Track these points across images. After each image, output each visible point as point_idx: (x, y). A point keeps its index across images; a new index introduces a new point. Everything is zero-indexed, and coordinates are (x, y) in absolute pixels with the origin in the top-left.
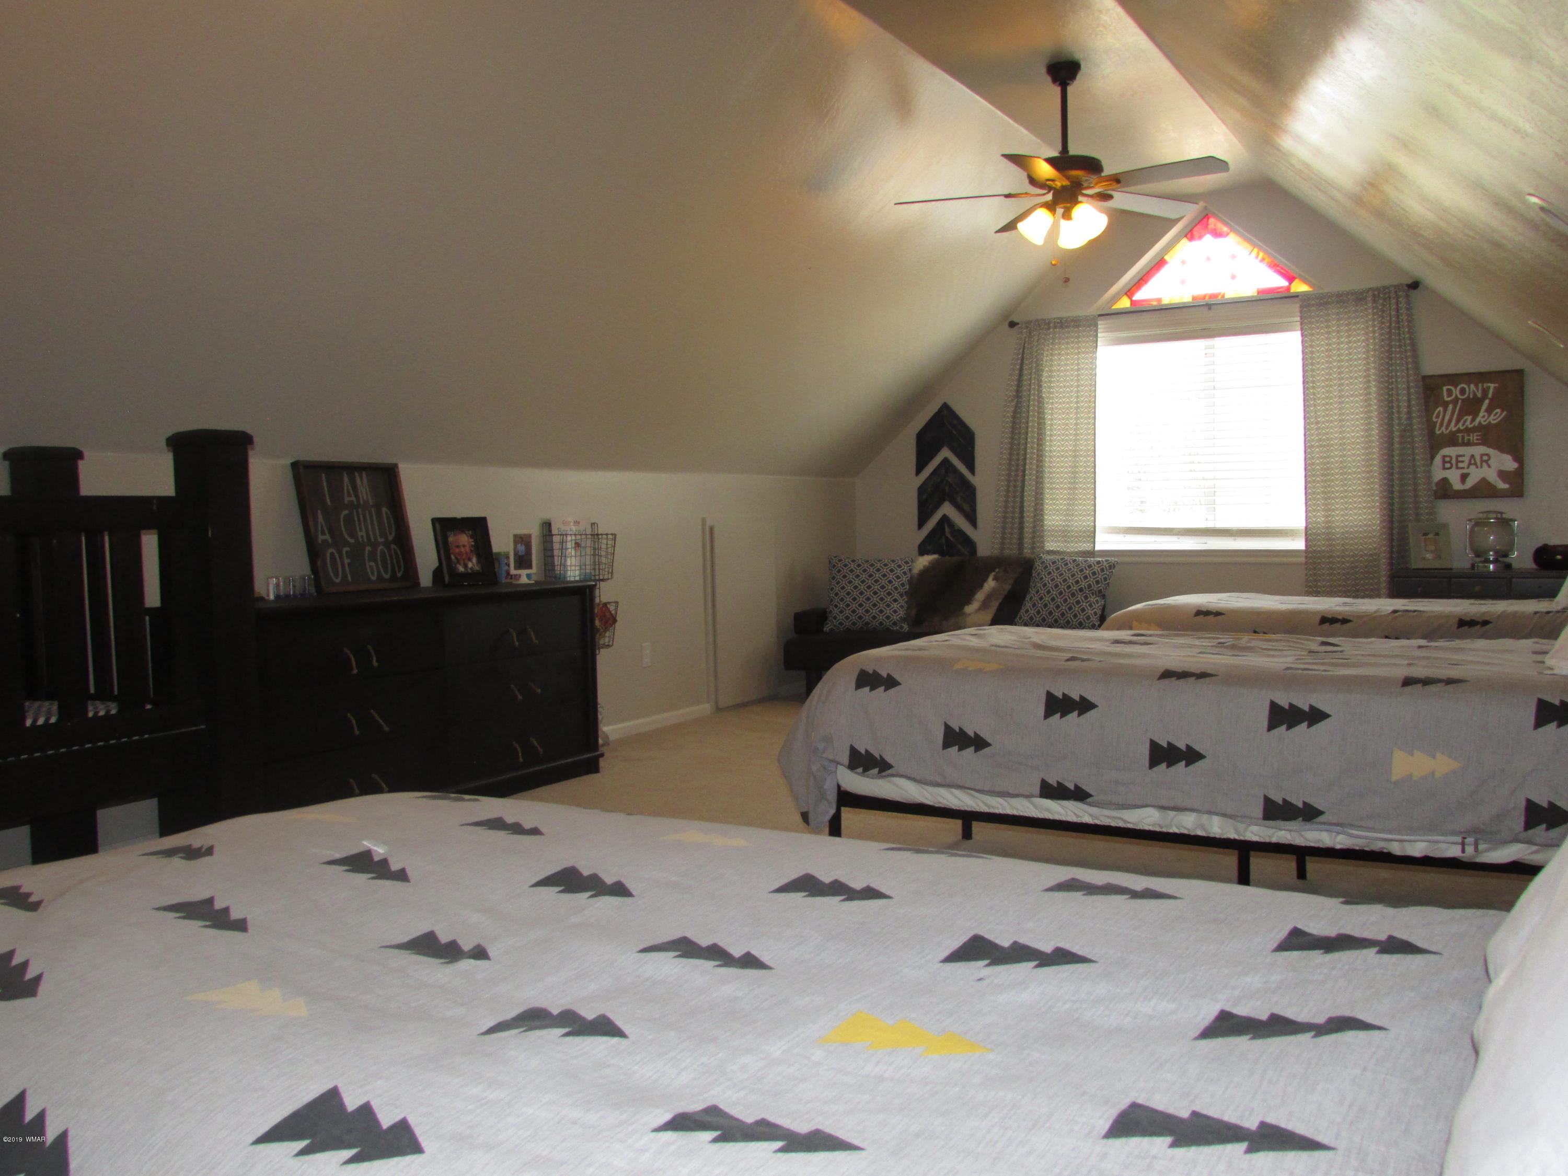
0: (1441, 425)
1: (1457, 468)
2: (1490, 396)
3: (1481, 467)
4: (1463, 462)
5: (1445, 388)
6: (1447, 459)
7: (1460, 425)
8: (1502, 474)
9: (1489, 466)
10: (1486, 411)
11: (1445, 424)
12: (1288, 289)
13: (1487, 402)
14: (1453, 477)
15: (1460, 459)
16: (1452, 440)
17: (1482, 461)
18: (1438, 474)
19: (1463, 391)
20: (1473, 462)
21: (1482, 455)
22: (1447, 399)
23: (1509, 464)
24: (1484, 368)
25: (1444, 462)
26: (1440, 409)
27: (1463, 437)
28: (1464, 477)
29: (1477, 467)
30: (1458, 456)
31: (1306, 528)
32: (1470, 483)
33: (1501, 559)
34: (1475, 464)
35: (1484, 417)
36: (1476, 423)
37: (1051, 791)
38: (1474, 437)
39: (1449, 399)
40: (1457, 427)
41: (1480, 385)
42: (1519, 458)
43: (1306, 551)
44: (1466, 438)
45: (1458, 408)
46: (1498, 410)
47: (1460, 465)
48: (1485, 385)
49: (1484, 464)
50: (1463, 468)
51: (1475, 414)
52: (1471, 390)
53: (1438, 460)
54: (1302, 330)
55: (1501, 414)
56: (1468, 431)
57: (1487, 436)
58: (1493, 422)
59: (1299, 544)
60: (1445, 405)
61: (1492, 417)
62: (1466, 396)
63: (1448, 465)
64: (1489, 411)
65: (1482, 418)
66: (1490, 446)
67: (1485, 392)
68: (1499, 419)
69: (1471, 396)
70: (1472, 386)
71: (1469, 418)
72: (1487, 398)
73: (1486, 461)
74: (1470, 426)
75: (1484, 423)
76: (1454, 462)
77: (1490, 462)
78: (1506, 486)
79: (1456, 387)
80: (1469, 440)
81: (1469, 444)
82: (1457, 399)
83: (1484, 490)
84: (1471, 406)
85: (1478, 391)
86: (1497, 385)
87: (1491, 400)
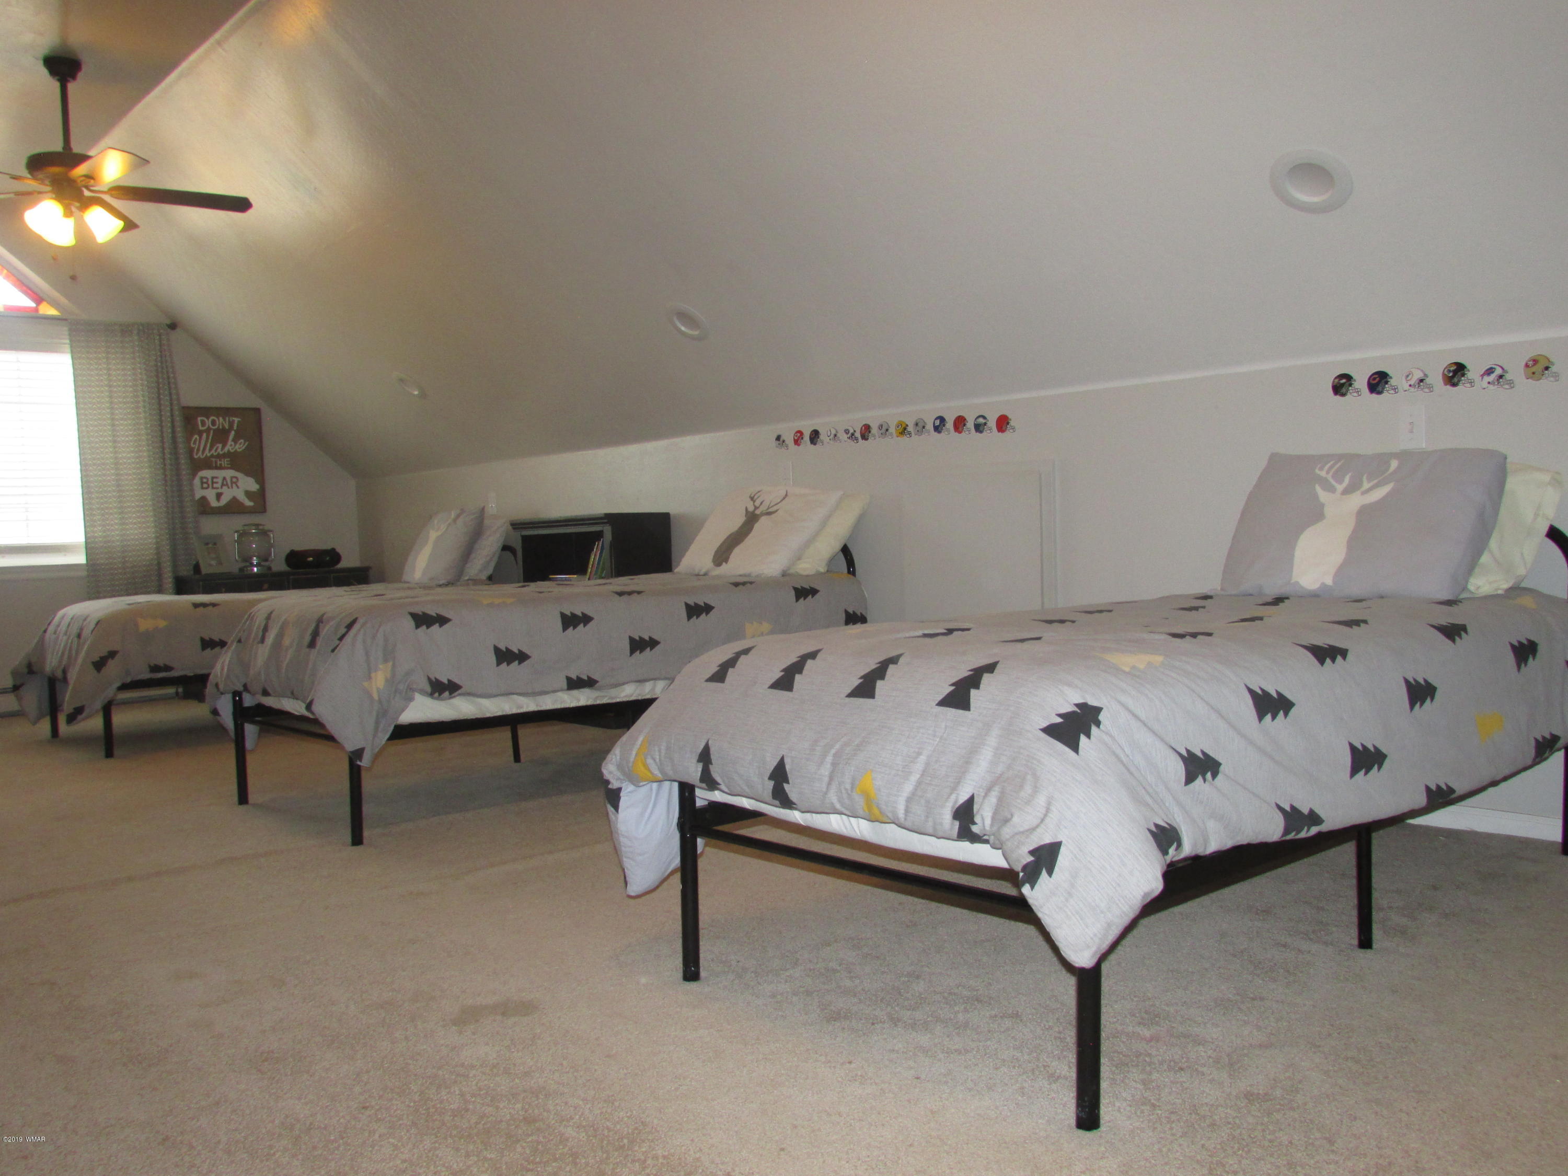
0: (198, 450)
1: (213, 488)
2: (235, 428)
3: (232, 488)
4: (217, 483)
5: (199, 419)
6: (205, 480)
7: (213, 451)
8: (248, 494)
9: (238, 487)
10: (233, 440)
11: (201, 448)
12: (36, 310)
13: (233, 433)
14: (210, 495)
15: (215, 480)
16: (207, 464)
17: (232, 483)
18: (199, 493)
19: (214, 423)
20: (225, 483)
21: (232, 478)
22: (201, 428)
23: (251, 484)
24: (231, 405)
25: (202, 483)
26: (196, 436)
27: (216, 462)
28: (219, 496)
29: (229, 488)
30: (213, 478)
31: (86, 541)
32: (224, 500)
33: (263, 563)
34: (227, 485)
35: (231, 445)
36: (226, 450)
37: (575, 684)
38: (225, 462)
39: (203, 428)
40: (211, 453)
41: (227, 419)
42: (261, 481)
43: (87, 565)
44: (219, 463)
45: (210, 438)
46: (242, 441)
47: (215, 485)
48: (231, 419)
49: (234, 485)
50: (217, 488)
51: (224, 444)
52: (221, 422)
53: (197, 481)
54: (72, 352)
55: (244, 444)
56: (219, 457)
57: (235, 462)
58: (239, 450)
59: (80, 559)
60: (200, 433)
61: (237, 446)
62: (216, 427)
63: (205, 486)
64: (235, 441)
65: (230, 447)
66: (238, 470)
67: (231, 424)
68: (243, 448)
69: (221, 427)
70: (221, 419)
71: (220, 446)
72: (233, 430)
73: (235, 483)
74: (221, 453)
75: (232, 451)
76: (210, 482)
77: (239, 484)
78: (251, 504)
79: (208, 418)
80: (221, 464)
81: (220, 468)
82: (209, 429)
83: (233, 508)
84: (221, 436)
85: (222, 423)
86: (240, 419)
87: (237, 432)
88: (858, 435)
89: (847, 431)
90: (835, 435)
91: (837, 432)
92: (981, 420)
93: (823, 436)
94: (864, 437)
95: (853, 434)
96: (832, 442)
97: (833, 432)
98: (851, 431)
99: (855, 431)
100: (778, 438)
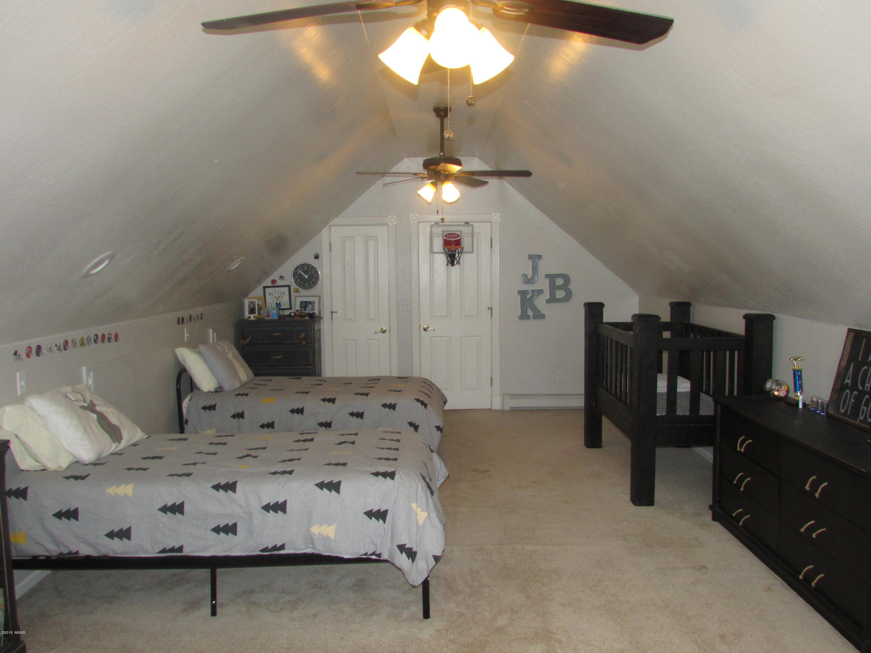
88: (62, 347)
89: (56, 345)
90: (50, 348)
91: (51, 346)
92: (110, 336)
93: (44, 350)
94: (65, 349)
95: (59, 347)
96: (48, 353)
97: (49, 346)
98: (59, 345)
99: (60, 345)
100: (16, 353)
